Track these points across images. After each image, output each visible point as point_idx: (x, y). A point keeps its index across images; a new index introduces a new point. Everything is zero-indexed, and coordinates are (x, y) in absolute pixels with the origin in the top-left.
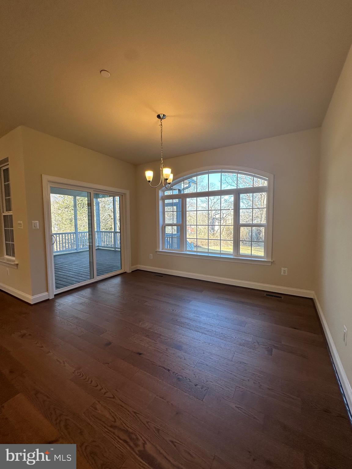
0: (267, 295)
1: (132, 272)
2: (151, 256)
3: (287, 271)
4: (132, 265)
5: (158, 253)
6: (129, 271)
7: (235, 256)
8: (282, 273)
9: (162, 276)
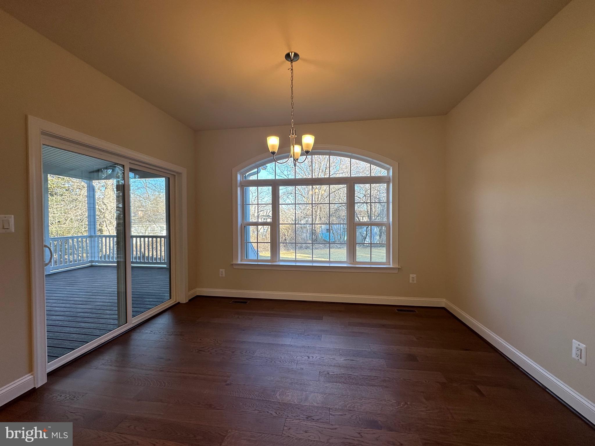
0: (398, 310)
1: (189, 300)
2: (222, 272)
3: (415, 278)
4: (189, 290)
5: (235, 267)
6: (184, 300)
7: (350, 264)
8: (411, 281)
9: (246, 303)
